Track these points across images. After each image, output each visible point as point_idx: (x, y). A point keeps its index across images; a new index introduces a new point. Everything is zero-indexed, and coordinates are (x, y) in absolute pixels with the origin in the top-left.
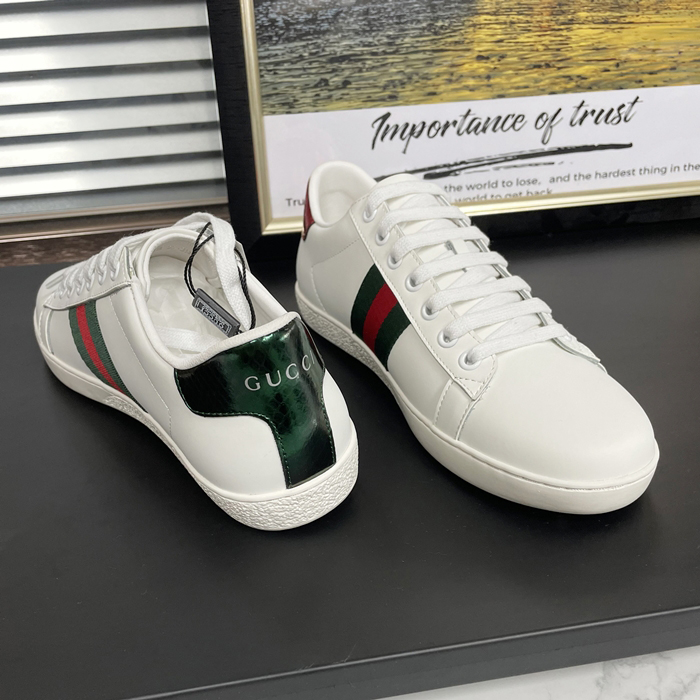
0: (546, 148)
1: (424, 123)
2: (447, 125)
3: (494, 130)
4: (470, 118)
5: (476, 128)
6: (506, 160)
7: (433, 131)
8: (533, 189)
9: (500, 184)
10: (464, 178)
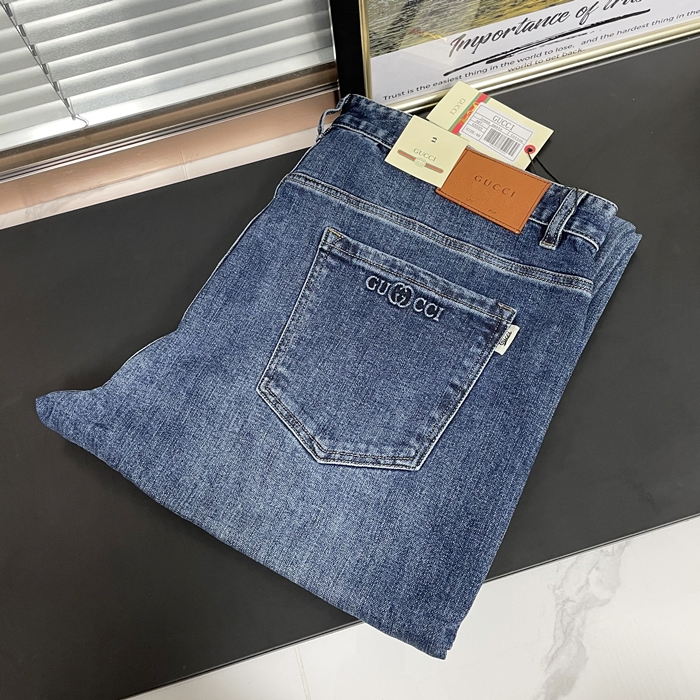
0: (582, 27)
1: (490, 34)
2: (509, 30)
3: (543, 25)
4: (526, 23)
5: (529, 27)
6: (551, 39)
7: (497, 36)
8: (568, 51)
9: (543, 54)
10: (516, 56)
